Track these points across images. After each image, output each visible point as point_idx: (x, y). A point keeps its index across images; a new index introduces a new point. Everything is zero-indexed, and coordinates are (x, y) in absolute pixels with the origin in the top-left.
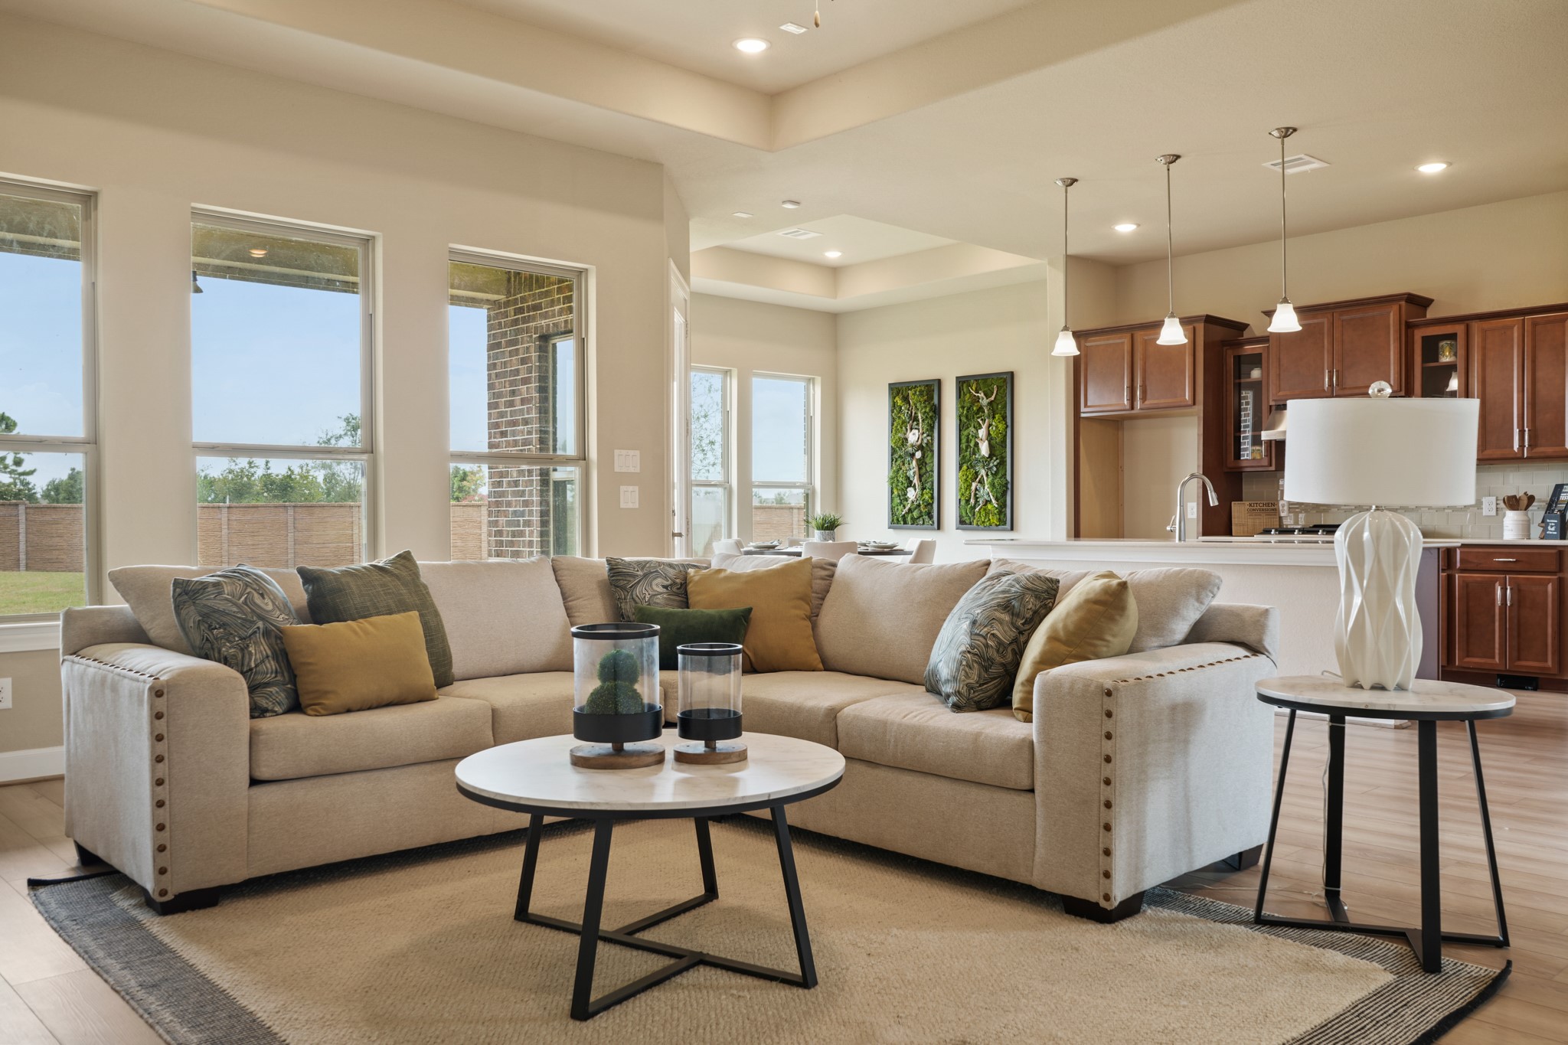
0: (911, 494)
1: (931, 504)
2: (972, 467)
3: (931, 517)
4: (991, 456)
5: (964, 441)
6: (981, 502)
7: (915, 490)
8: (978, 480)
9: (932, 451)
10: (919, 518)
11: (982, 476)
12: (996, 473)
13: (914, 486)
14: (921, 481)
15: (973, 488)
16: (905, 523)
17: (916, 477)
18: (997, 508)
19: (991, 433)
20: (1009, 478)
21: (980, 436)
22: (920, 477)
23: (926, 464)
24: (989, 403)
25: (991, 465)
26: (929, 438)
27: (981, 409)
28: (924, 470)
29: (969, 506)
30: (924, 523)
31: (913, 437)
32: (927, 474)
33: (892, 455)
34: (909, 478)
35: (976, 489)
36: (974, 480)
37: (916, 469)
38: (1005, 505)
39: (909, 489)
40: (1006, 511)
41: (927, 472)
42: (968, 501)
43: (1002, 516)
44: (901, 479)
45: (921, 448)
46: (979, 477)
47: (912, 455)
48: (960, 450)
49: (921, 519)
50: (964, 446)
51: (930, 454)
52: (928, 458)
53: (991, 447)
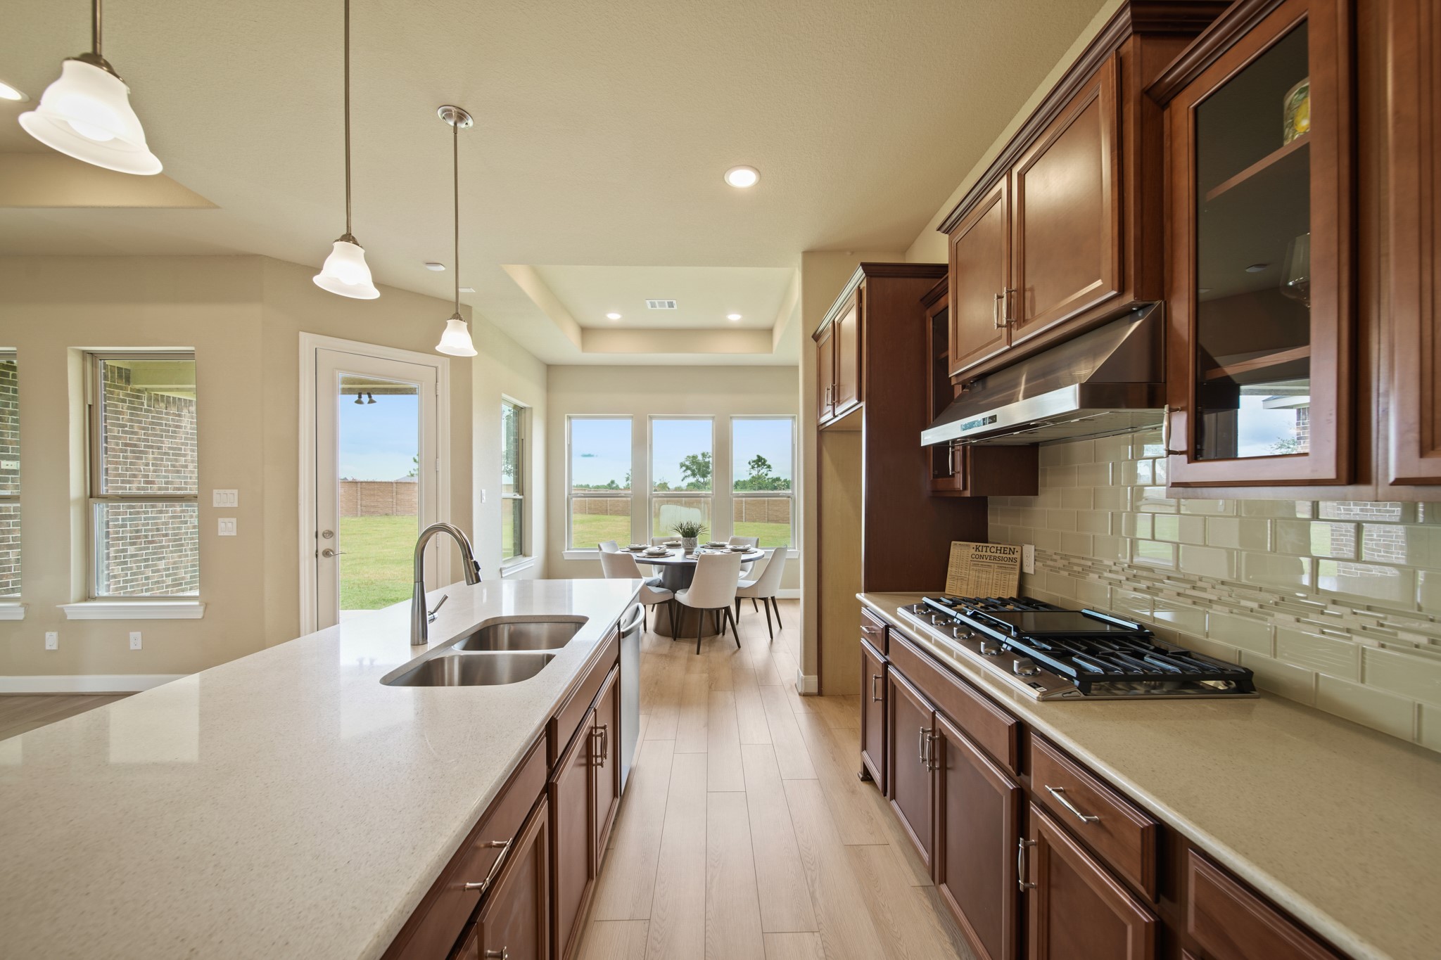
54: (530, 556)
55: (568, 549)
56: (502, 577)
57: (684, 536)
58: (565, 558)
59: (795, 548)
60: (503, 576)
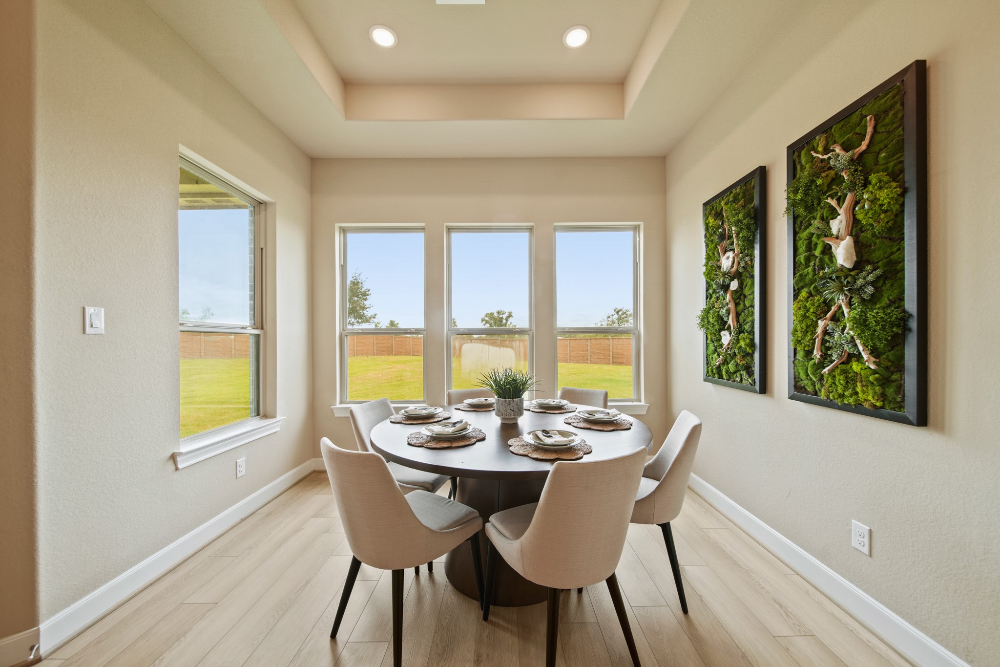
0: (726, 338)
1: (751, 355)
2: (819, 292)
3: (750, 373)
4: (858, 266)
5: (802, 248)
6: (834, 357)
7: (730, 334)
8: (829, 315)
9: (752, 277)
10: (735, 372)
11: (840, 307)
12: (874, 299)
13: (729, 329)
14: (738, 321)
15: (819, 330)
16: (721, 377)
17: (730, 317)
18: (874, 372)
19: (860, 217)
20: (911, 304)
21: (834, 231)
22: (738, 315)
23: (745, 296)
24: (852, 160)
25: (860, 282)
26: (747, 258)
27: (837, 179)
28: (741, 307)
29: (811, 362)
30: (741, 381)
31: (726, 262)
32: (746, 311)
33: (707, 291)
34: (722, 319)
35: (826, 332)
36: (821, 315)
37: (731, 306)
38: (899, 366)
39: (722, 333)
40: (902, 378)
41: (745, 308)
42: (809, 353)
43: (890, 391)
44: (711, 320)
45: (738, 275)
46: (833, 309)
47: (726, 288)
48: (796, 266)
49: (738, 374)
50: (802, 258)
51: (749, 281)
52: (747, 288)
53: (860, 246)
54: (274, 417)
55: (341, 402)
56: (177, 469)
57: (500, 396)
58: (336, 416)
59: (639, 400)
60: (180, 466)
